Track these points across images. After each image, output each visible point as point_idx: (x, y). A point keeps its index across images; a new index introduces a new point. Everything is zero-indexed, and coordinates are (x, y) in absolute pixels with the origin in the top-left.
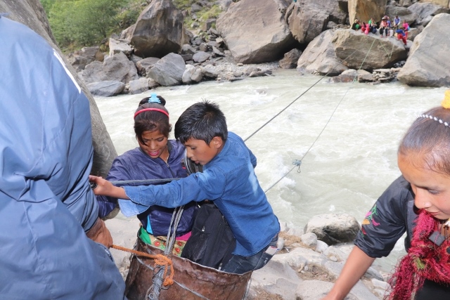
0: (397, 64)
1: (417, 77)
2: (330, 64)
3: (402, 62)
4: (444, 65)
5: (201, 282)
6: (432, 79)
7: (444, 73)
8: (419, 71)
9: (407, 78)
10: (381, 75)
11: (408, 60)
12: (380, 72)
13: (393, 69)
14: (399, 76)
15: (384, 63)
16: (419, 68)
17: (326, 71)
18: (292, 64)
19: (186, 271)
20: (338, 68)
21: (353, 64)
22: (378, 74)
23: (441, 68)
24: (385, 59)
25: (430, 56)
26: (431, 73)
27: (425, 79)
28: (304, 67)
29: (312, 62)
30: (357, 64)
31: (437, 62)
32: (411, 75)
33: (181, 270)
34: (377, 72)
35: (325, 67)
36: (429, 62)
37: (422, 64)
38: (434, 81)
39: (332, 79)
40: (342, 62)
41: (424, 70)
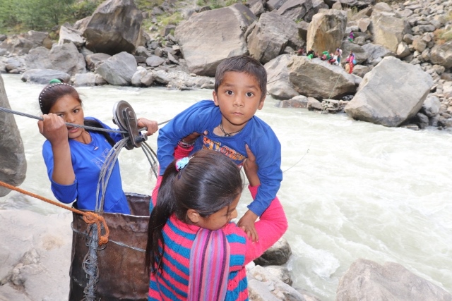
0: (346, 97)
1: (363, 112)
2: (282, 87)
3: (351, 96)
4: (388, 104)
5: (138, 235)
6: (376, 116)
7: (387, 112)
8: (365, 107)
9: (354, 112)
10: (330, 106)
11: (357, 95)
12: (329, 103)
13: (341, 101)
14: (346, 108)
15: (333, 94)
16: (366, 104)
17: (277, 93)
19: (120, 226)
20: (290, 93)
21: (305, 91)
22: (327, 104)
23: (385, 107)
24: (335, 91)
25: (377, 94)
26: (376, 110)
27: (370, 115)
30: (308, 92)
31: (382, 100)
32: (357, 109)
33: (115, 227)
34: (326, 102)
35: (277, 89)
36: (374, 99)
37: (369, 100)
38: (377, 118)
39: (282, 102)
40: (294, 87)
41: (369, 106)
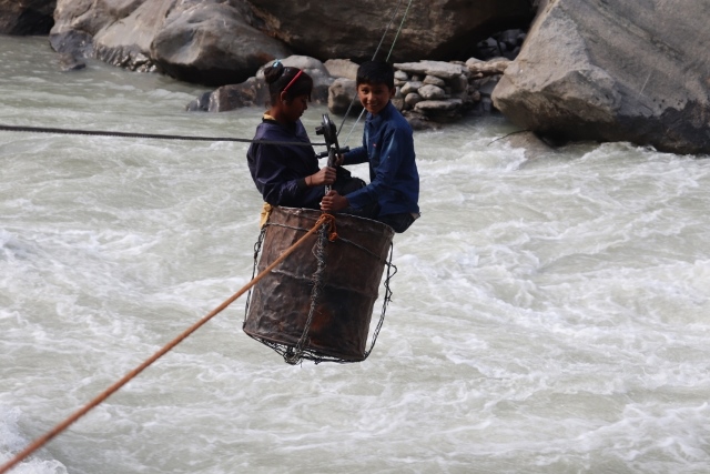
0: (492, 42)
1: (574, 101)
2: (205, 26)
3: (511, 35)
4: (678, 56)
6: (634, 112)
7: (679, 88)
8: (581, 78)
9: (534, 104)
10: (426, 90)
11: (537, 32)
12: (421, 76)
13: (472, 63)
14: (501, 92)
15: (436, 34)
16: (582, 66)
17: (189, 56)
18: (26, 12)
20: (245, 47)
21: (308, 36)
22: (415, 84)
23: (665, 66)
24: (441, 20)
25: (626, 14)
26: (631, 85)
27: (607, 108)
28: (86, 31)
29: (126, 13)
30: (325, 35)
31: (654, 40)
32: (549, 92)
34: (410, 74)
35: (183, 38)
36: (620, 41)
37: (594, 48)
38: (640, 120)
39: (216, 95)
40: (258, 23)
41: (599, 74)
